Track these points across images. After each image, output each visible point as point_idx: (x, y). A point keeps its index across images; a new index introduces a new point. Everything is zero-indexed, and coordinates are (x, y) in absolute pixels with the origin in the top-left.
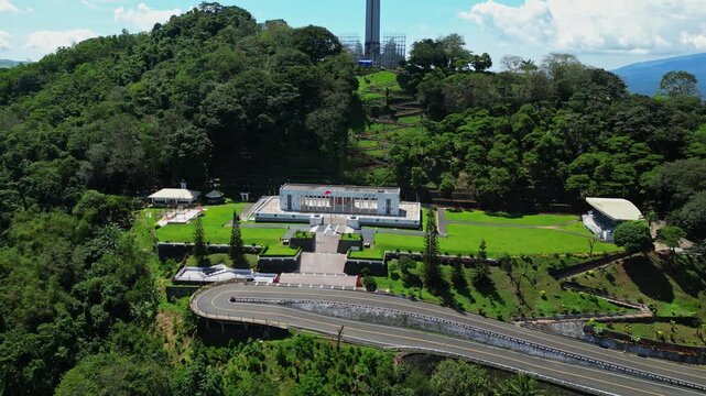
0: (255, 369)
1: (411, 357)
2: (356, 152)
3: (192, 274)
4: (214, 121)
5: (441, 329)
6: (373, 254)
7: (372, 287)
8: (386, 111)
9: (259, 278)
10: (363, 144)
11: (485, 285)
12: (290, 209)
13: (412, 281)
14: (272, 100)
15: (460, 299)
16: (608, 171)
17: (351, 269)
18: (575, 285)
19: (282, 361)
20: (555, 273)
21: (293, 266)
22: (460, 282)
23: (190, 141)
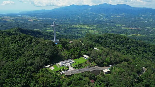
0: (74, 77)
1: (82, 72)
2: (63, 56)
3: (61, 73)
4: (49, 57)
5: (82, 70)
6: (74, 66)
7: (75, 69)
8: (62, 50)
9: (67, 71)
10: (62, 55)
11: (82, 66)
12: (62, 64)
13: (78, 67)
14: (54, 53)
15: (81, 68)
16: (84, 53)
17: (73, 68)
18: (86, 64)
19: (75, 76)
20: (85, 63)
21: (69, 69)
22: (80, 66)
23: (48, 60)
